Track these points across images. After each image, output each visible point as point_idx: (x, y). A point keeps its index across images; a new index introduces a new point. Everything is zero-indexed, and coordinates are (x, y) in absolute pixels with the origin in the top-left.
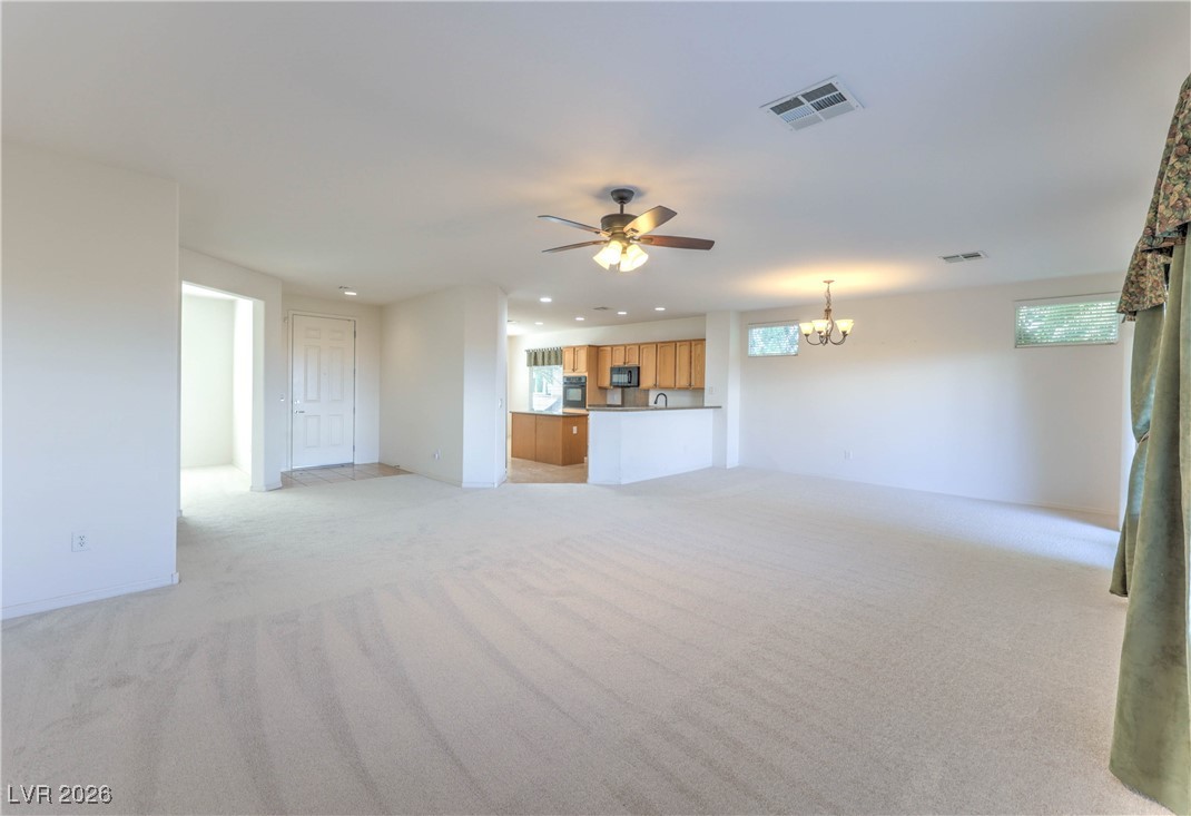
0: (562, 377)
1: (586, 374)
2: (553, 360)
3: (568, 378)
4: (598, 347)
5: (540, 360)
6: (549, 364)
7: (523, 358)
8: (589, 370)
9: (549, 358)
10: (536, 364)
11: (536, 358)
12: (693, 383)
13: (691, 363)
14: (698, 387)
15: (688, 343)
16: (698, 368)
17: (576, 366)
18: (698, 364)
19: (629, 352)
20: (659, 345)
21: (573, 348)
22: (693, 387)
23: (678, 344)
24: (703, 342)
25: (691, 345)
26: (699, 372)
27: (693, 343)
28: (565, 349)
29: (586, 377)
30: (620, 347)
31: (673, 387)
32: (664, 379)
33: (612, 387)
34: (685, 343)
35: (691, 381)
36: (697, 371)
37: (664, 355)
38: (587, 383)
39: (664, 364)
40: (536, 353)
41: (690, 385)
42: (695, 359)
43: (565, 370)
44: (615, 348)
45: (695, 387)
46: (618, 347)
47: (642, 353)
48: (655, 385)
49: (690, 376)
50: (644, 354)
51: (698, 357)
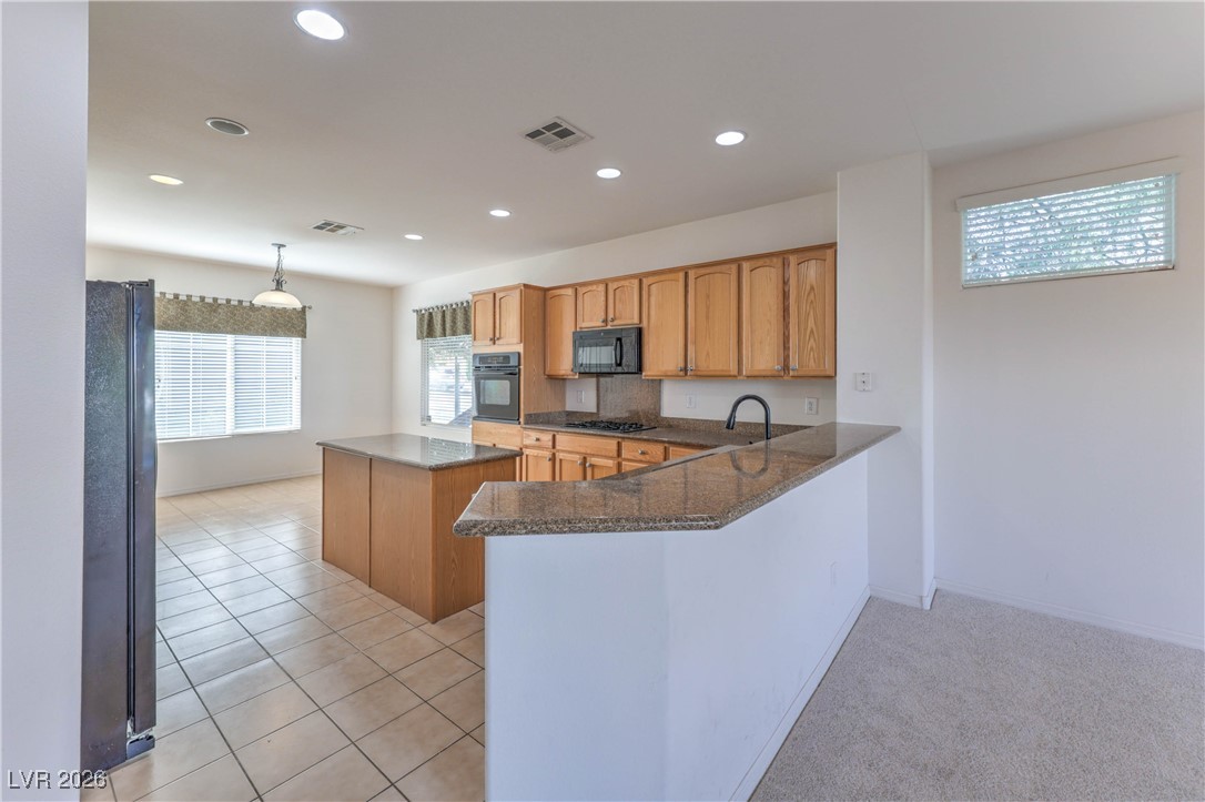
0: (470, 356)
1: (520, 348)
3: (483, 358)
4: (546, 290)
5: (438, 328)
6: (454, 333)
7: (409, 324)
8: (525, 338)
9: (454, 321)
10: (430, 333)
11: (433, 325)
12: (794, 363)
13: (786, 310)
14: (812, 374)
15: (777, 261)
16: (811, 323)
17: (497, 335)
18: (812, 313)
19: (617, 297)
20: (692, 274)
21: (492, 296)
22: (796, 374)
23: (746, 266)
24: (829, 252)
25: (785, 265)
26: (812, 331)
27: (793, 259)
28: (476, 298)
29: (519, 354)
30: (594, 287)
31: (732, 373)
32: (708, 354)
33: (577, 377)
34: (767, 261)
35: (786, 358)
36: (806, 329)
37: (708, 296)
38: (522, 367)
39: (707, 318)
40: (431, 314)
41: (786, 368)
42: (798, 301)
43: (476, 343)
44: (584, 289)
45: (800, 373)
46: (590, 288)
47: (649, 296)
48: (685, 369)
49: (786, 347)
50: (653, 299)
51: (809, 294)
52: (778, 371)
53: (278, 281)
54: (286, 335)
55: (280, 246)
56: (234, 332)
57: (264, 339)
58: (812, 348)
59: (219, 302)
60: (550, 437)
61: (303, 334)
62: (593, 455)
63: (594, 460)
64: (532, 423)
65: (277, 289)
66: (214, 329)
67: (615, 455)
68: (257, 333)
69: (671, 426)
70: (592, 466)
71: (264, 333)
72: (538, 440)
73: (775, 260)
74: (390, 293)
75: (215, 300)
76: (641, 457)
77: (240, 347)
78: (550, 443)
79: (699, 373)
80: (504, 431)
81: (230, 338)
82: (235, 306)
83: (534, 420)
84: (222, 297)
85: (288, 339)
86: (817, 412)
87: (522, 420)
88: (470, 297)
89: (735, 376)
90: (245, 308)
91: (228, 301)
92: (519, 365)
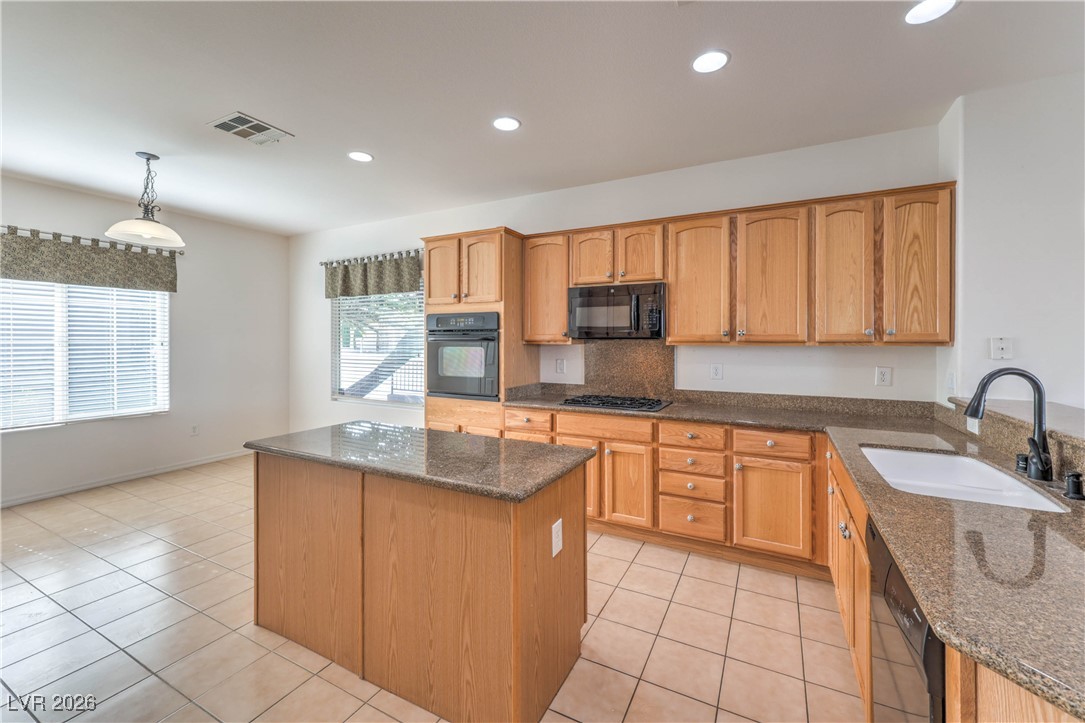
0: (422, 317)
1: (500, 308)
2: (389, 279)
3: (440, 319)
4: (524, 239)
5: (356, 282)
6: (380, 290)
8: (506, 295)
9: (380, 276)
10: (347, 291)
11: (346, 279)
13: (878, 263)
14: (917, 339)
15: (868, 204)
16: (915, 278)
17: (465, 290)
18: (916, 265)
19: (630, 248)
20: (741, 220)
21: (456, 242)
22: (893, 339)
23: (820, 210)
24: (944, 195)
25: (878, 209)
26: (916, 288)
27: (888, 202)
28: (431, 245)
29: (498, 314)
30: (596, 234)
31: (800, 339)
32: (764, 315)
33: (569, 343)
34: (851, 204)
35: (879, 320)
36: (907, 286)
37: (765, 246)
38: (502, 331)
39: (764, 272)
40: (346, 267)
41: (879, 331)
42: (896, 251)
43: (431, 301)
44: (582, 237)
45: (899, 338)
46: (590, 235)
47: (677, 245)
48: (732, 334)
49: (878, 308)
50: (683, 250)
51: (911, 245)
52: (869, 336)
53: (146, 207)
54: (147, 287)
55: (150, 157)
56: (67, 280)
57: (115, 291)
58: (916, 309)
59: (42, 236)
60: (547, 417)
61: (171, 286)
62: (611, 440)
63: (618, 446)
64: (513, 400)
65: (144, 218)
66: (36, 274)
67: (650, 440)
68: (103, 283)
69: (688, 401)
70: (613, 453)
71: (115, 283)
72: (529, 420)
73: (862, 202)
74: (286, 242)
75: (35, 233)
76: (692, 443)
77: (74, 302)
78: (548, 425)
79: (752, 338)
80: (473, 409)
81: (59, 289)
82: (68, 244)
83: (517, 395)
84: (47, 229)
85: (149, 293)
86: (891, 384)
87: (502, 396)
88: (421, 245)
89: (804, 342)
90: (84, 247)
91: (57, 236)
92: (499, 328)
